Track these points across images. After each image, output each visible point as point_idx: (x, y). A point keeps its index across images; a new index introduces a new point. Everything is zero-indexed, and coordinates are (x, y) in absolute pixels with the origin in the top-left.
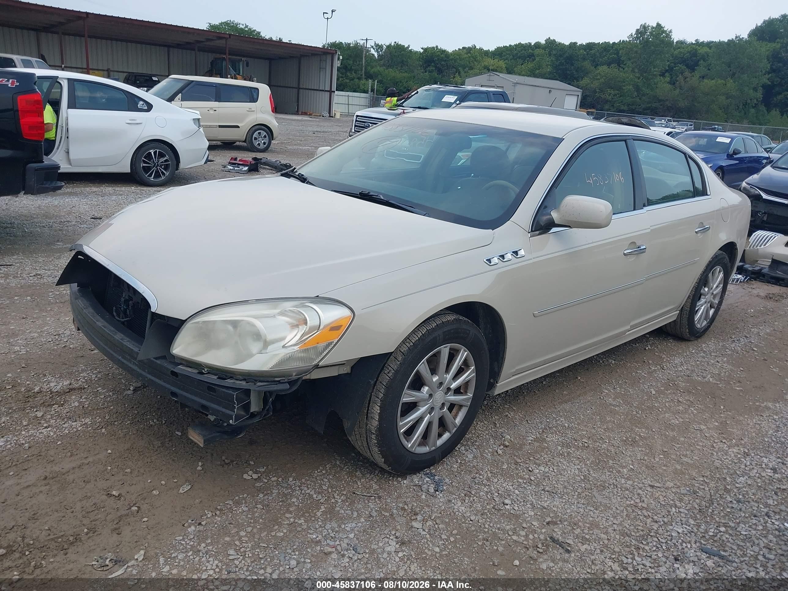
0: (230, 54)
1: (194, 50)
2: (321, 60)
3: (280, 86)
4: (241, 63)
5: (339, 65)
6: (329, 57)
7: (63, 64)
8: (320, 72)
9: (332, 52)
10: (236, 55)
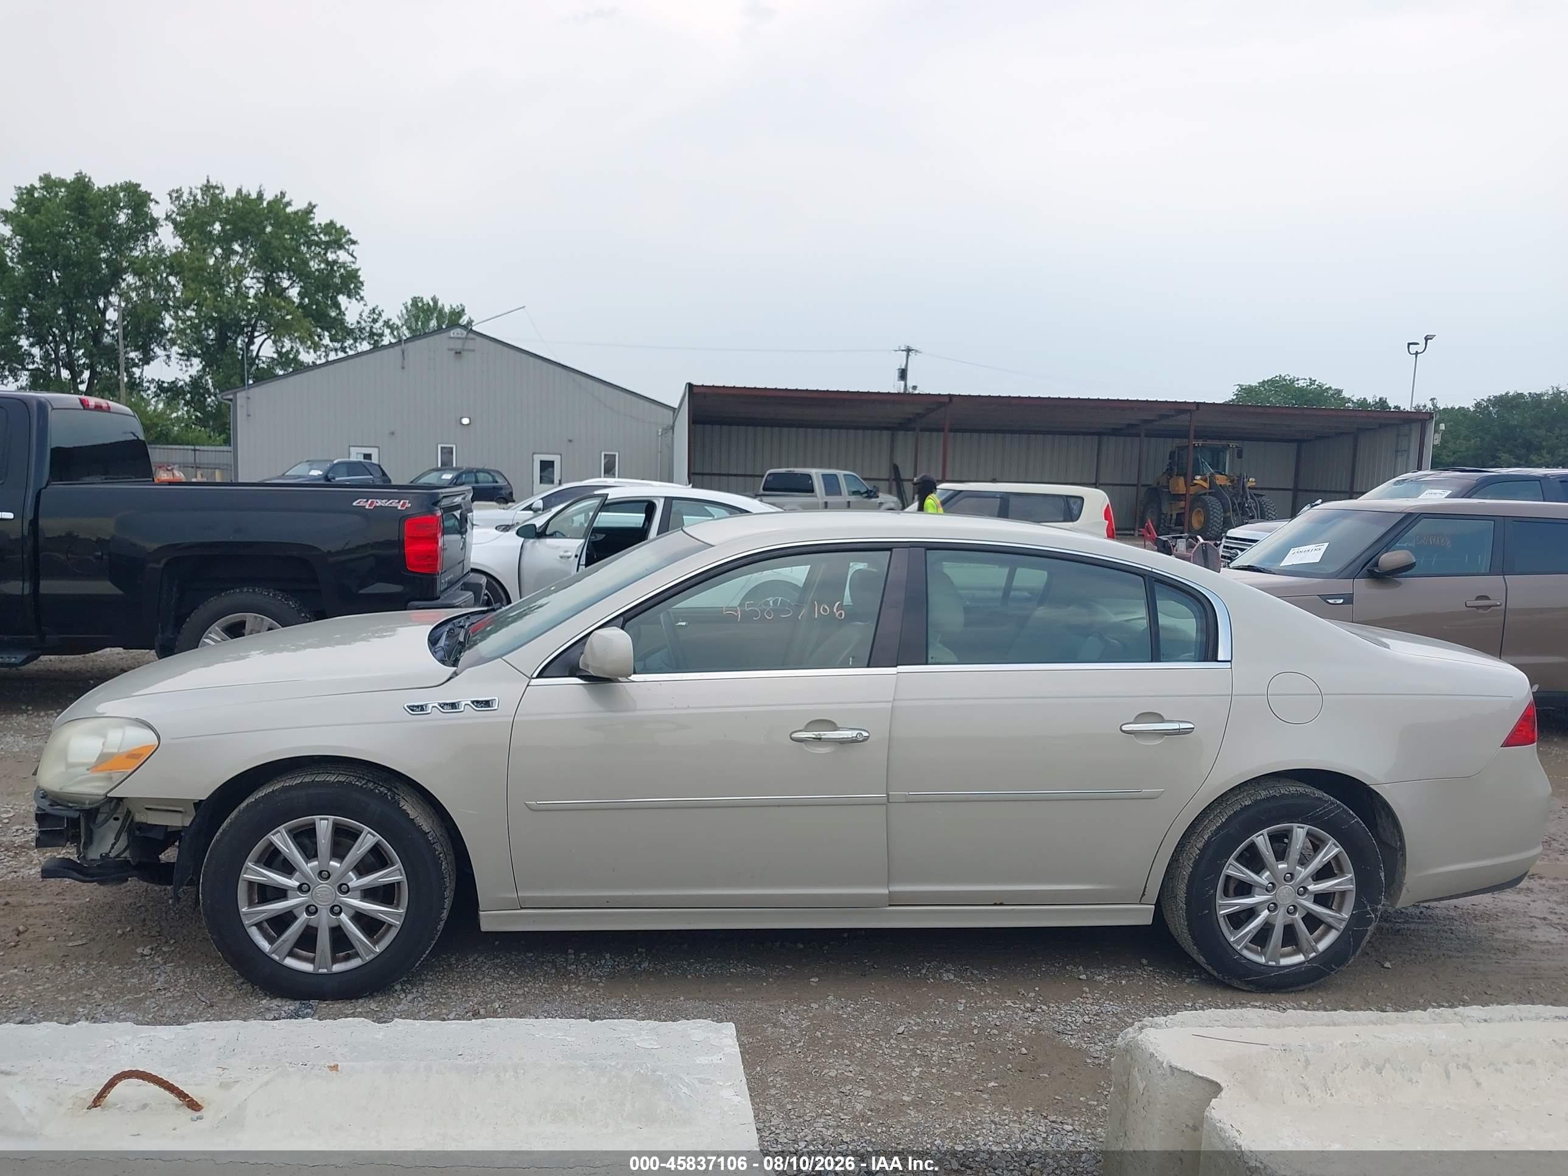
0: (1196, 437)
1: (1138, 435)
2: (1398, 436)
3: (1310, 491)
4: (1228, 452)
5: (1437, 442)
6: (1416, 429)
7: (915, 476)
8: (1396, 457)
9: (1421, 417)
10: (1220, 438)
